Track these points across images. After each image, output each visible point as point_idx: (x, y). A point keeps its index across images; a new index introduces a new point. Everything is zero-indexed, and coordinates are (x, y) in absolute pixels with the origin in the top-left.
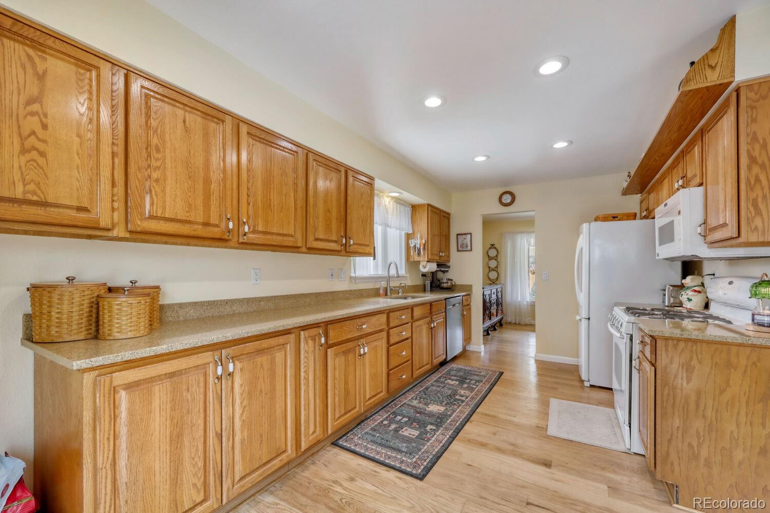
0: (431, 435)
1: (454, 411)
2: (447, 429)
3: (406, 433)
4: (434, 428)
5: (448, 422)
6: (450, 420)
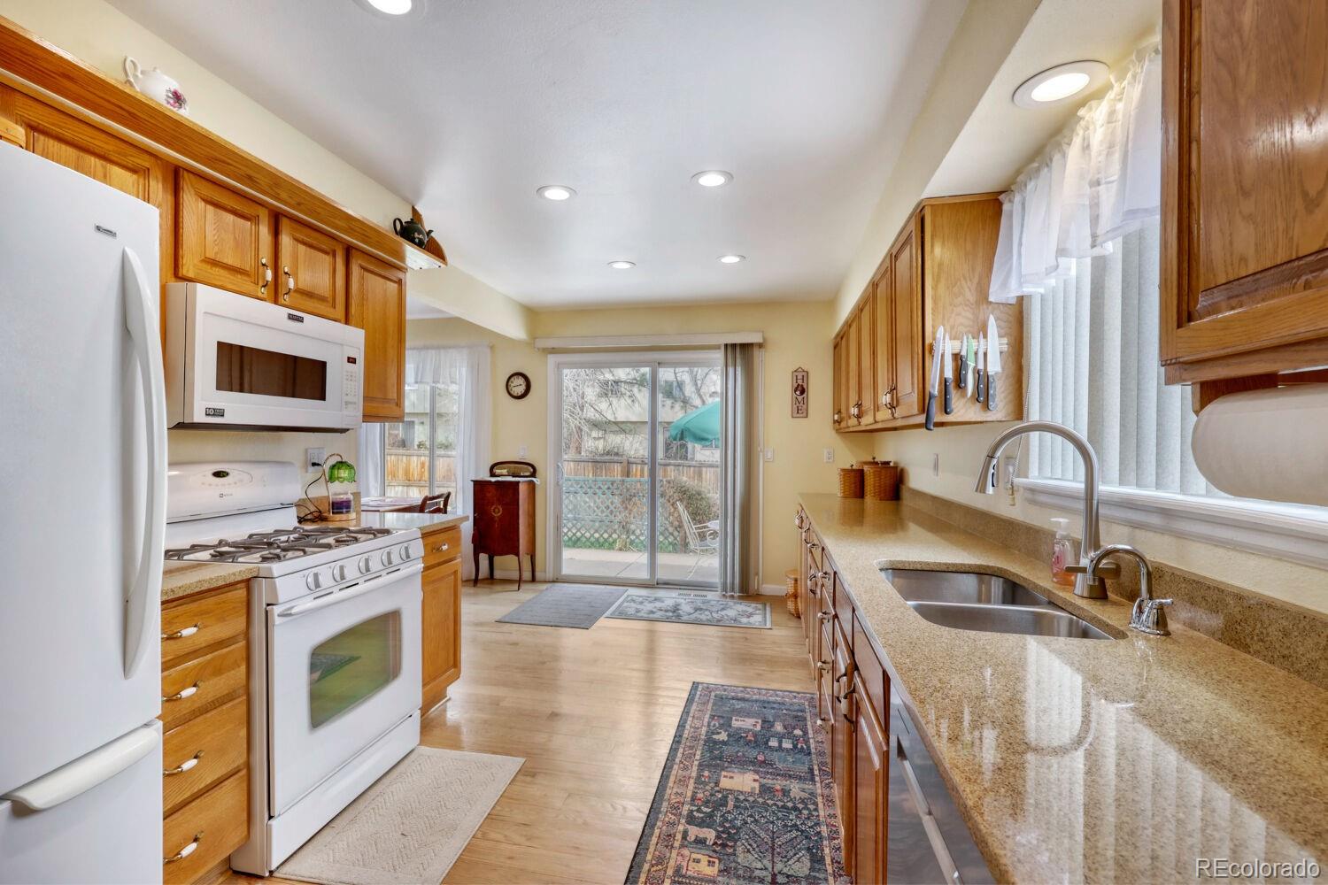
0: (712, 724)
1: (698, 780)
2: (696, 739)
3: (752, 721)
4: (714, 737)
5: (699, 753)
6: (698, 757)
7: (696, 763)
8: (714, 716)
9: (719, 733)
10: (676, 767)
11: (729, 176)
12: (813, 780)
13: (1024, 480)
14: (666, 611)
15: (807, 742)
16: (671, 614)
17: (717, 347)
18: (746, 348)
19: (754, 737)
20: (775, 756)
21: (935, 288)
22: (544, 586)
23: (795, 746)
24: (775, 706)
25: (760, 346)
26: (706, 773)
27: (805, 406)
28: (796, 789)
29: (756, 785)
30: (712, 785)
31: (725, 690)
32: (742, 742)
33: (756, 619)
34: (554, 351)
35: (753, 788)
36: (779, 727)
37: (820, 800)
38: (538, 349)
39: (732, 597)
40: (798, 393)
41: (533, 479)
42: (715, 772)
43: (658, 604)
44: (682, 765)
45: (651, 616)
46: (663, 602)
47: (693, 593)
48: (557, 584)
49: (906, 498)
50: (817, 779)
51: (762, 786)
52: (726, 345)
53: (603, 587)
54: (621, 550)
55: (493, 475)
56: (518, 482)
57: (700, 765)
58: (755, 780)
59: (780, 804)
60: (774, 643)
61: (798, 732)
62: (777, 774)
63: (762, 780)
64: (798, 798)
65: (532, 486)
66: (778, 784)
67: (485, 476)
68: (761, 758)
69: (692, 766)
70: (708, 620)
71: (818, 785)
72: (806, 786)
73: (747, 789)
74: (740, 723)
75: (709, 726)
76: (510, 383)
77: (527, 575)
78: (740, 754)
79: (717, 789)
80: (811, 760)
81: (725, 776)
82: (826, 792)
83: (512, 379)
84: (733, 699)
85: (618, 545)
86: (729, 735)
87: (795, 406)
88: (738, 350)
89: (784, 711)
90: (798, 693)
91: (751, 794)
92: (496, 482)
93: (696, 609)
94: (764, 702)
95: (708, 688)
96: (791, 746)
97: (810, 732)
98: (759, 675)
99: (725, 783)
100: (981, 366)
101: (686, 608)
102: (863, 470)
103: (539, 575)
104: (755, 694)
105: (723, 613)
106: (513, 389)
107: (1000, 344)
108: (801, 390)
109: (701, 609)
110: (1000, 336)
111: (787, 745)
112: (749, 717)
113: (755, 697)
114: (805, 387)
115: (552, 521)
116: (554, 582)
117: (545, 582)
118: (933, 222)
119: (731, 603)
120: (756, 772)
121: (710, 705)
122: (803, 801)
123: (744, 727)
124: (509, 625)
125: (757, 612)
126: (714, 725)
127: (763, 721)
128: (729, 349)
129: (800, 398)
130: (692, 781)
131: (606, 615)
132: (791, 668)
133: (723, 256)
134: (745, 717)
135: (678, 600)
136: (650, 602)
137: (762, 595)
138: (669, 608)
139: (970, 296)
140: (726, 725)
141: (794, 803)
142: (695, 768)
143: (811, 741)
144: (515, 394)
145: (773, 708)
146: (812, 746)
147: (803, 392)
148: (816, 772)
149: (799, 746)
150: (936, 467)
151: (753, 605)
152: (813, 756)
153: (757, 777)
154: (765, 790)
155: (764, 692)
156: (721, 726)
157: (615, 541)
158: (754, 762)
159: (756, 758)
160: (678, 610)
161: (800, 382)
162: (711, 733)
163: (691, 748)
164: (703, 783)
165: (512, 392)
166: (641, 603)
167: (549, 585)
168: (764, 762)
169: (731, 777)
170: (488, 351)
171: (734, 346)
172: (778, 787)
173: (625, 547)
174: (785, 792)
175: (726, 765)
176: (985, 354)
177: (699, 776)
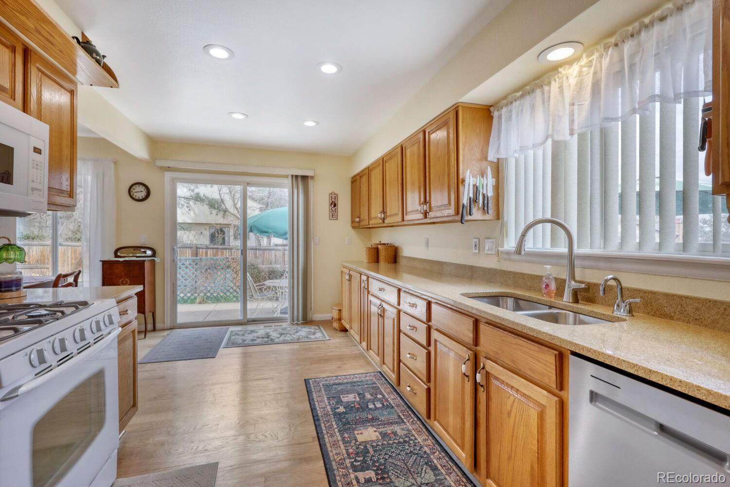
0: (331, 403)
1: (344, 441)
2: (327, 415)
3: (352, 395)
4: (337, 411)
5: (334, 423)
6: (335, 426)
7: (336, 430)
8: (330, 398)
9: (338, 408)
10: (326, 436)
11: (340, 68)
12: (403, 422)
13: (502, 249)
14: (263, 338)
15: (387, 400)
16: (266, 339)
17: (287, 177)
18: (305, 178)
19: (359, 405)
20: (377, 413)
21: (464, 150)
22: (165, 333)
23: (383, 404)
24: (359, 384)
25: (312, 177)
26: (346, 435)
27: (336, 214)
28: (397, 429)
29: (377, 434)
30: (354, 441)
31: (326, 380)
32: (354, 410)
33: (319, 335)
34: (169, 169)
35: (377, 436)
36: (368, 396)
37: (414, 432)
38: (157, 167)
39: (297, 324)
40: (332, 206)
41: (154, 258)
42: (350, 433)
43: (255, 334)
44: (329, 434)
45: (254, 342)
46: (257, 332)
47: (273, 325)
48: (173, 330)
49: (402, 262)
50: (405, 420)
51: (381, 433)
52: (292, 176)
53: (211, 328)
54: (200, 303)
55: (116, 256)
56: (144, 261)
57: (339, 431)
58: (375, 431)
59: (396, 441)
60: (337, 347)
61: (379, 396)
62: (384, 424)
63: (378, 430)
64: (403, 435)
65: (153, 263)
66: (388, 429)
67: (111, 257)
68: (370, 417)
69: (335, 432)
70: (291, 340)
71: (408, 424)
72: (403, 427)
73: (374, 438)
74: (346, 398)
75: (330, 405)
76: (132, 190)
77: (150, 327)
78: (357, 417)
79: (358, 443)
80: (396, 411)
81: (358, 434)
82: (414, 427)
83: (134, 187)
84: (334, 384)
85: (198, 301)
86: (344, 408)
87: (331, 214)
88: (299, 179)
89: (366, 386)
90: (367, 373)
91: (378, 440)
92: (123, 261)
93: (281, 334)
94: (352, 383)
95: (315, 381)
96: (381, 405)
97: (386, 394)
98: (339, 367)
99: (360, 438)
100: (485, 192)
101: (274, 335)
102: (378, 248)
103: (158, 326)
104: (344, 379)
105: (298, 334)
106: (135, 194)
107: (492, 181)
108: (334, 204)
109: (284, 334)
110: (493, 177)
111: (379, 405)
112: (349, 394)
113: (345, 381)
114: (336, 202)
115: (169, 287)
116: (171, 329)
117: (164, 330)
118: (463, 115)
119: (299, 328)
120: (373, 426)
121: (323, 391)
122: (406, 436)
123: (350, 400)
124: (149, 364)
125: (317, 331)
126: (333, 404)
127: (358, 394)
128: (294, 178)
129: (334, 209)
130: (341, 443)
131: (223, 345)
132: (354, 360)
133: (307, 121)
134: (347, 394)
135: (266, 330)
136: (249, 334)
137: (313, 321)
138: (263, 336)
139: (478, 155)
140: (340, 402)
141: (403, 439)
142: (338, 434)
143: (389, 399)
144: (137, 198)
145: (359, 385)
146: (391, 402)
147: (335, 205)
148: (403, 417)
149: (385, 404)
150: (427, 245)
151: (313, 327)
152: (396, 408)
153: (375, 429)
154: (384, 435)
155: (348, 377)
156: (337, 403)
157: (195, 298)
158: (367, 421)
159: (367, 418)
160: (269, 336)
161: (333, 200)
162: (334, 409)
163: (328, 421)
164: (348, 442)
165: (134, 197)
166: (243, 335)
167: (168, 332)
168: (373, 419)
169: (362, 434)
170: (112, 165)
171: (297, 177)
172: (389, 432)
173: (203, 301)
174: (395, 433)
175: (354, 426)
176: (487, 186)
177: (343, 439)
